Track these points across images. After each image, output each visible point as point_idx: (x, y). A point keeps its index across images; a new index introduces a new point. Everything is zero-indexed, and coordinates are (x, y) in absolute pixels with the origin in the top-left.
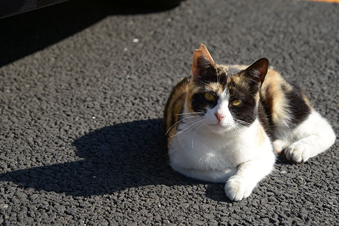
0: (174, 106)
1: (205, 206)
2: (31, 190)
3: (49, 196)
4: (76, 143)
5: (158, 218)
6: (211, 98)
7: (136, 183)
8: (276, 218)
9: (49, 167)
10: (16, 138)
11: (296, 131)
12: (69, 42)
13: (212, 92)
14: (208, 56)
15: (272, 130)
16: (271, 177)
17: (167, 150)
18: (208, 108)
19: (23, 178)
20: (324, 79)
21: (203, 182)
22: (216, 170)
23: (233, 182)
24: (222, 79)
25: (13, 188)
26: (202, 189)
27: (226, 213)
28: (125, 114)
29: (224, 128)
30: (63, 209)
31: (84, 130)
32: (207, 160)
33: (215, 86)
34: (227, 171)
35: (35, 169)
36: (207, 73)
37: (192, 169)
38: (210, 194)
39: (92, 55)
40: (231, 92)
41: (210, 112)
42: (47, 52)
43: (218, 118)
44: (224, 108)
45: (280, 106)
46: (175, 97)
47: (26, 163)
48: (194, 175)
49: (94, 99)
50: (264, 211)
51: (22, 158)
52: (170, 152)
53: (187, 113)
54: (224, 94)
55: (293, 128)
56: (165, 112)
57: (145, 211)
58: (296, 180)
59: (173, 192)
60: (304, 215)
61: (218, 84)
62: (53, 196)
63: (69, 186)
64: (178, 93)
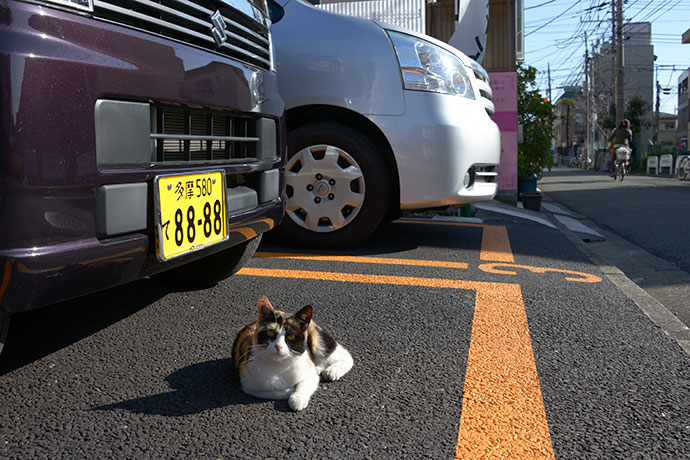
0: (241, 346)
1: (276, 417)
2: (141, 415)
3: (156, 418)
4: (166, 379)
5: (244, 428)
6: (272, 334)
7: (220, 404)
8: (330, 420)
9: (151, 397)
10: (121, 378)
11: (328, 359)
12: (150, 308)
13: (272, 330)
14: (269, 304)
15: (313, 357)
16: (317, 393)
17: (239, 379)
18: (269, 342)
19: (133, 406)
20: (330, 326)
21: (271, 400)
22: (280, 390)
23: (294, 397)
24: (280, 320)
25: (127, 414)
26: (271, 405)
27: (293, 420)
28: (198, 357)
29: (283, 356)
30: (170, 427)
31: (170, 370)
32: (273, 382)
33: (274, 326)
34: (288, 390)
35: (141, 399)
36: (267, 317)
37: (261, 391)
38: (277, 407)
39: (162, 319)
40: (286, 329)
41: (272, 344)
42: (129, 319)
43: (277, 348)
44: (282, 342)
45: (317, 341)
46: (240, 340)
47: (133, 395)
48: (262, 396)
49: (172, 349)
50: (320, 417)
51: (129, 391)
52: (242, 380)
53: (255, 347)
54: (280, 331)
55: (327, 356)
56: (233, 353)
57: (232, 424)
58: (335, 392)
59: (249, 408)
60: (349, 416)
61: (276, 324)
62: (158, 417)
63: (169, 410)
64: (243, 336)
